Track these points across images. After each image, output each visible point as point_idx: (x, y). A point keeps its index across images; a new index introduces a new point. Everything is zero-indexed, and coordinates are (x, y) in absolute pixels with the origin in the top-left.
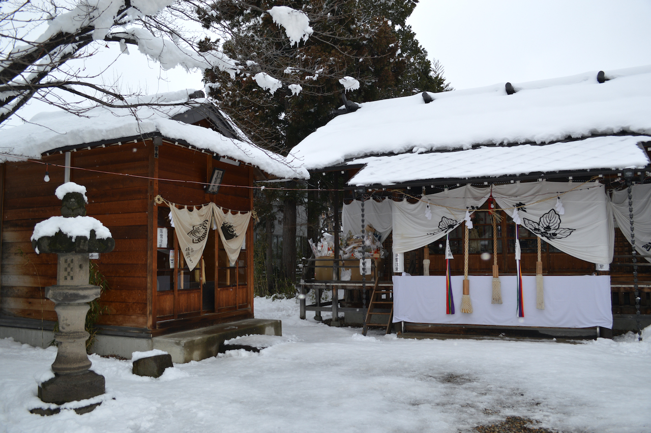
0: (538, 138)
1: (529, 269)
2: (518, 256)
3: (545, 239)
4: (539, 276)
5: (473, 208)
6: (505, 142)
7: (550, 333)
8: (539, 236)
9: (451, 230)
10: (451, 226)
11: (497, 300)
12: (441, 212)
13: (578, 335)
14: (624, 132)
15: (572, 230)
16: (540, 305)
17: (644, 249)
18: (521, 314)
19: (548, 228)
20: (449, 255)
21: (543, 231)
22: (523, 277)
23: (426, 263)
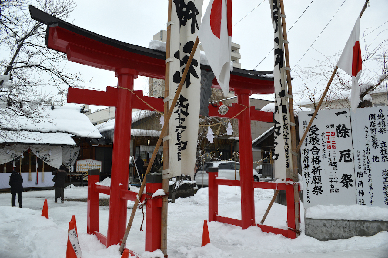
0: (42, 131)
1: (40, 170)
2: (37, 167)
3: (45, 162)
4: (43, 172)
5: (23, 151)
6: (32, 130)
7: (45, 189)
8: (44, 161)
9: (16, 158)
10: (16, 157)
11: (30, 180)
12: (12, 152)
13: (52, 188)
14: (66, 132)
15: (53, 160)
16: (42, 181)
17: (66, 165)
18: (37, 184)
19: (46, 158)
20: (14, 166)
21: (45, 159)
22: (38, 173)
23: (5, 168)
